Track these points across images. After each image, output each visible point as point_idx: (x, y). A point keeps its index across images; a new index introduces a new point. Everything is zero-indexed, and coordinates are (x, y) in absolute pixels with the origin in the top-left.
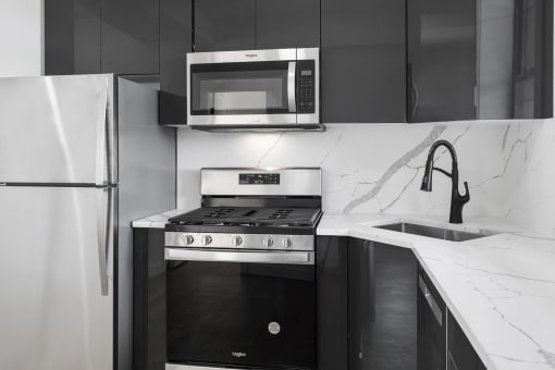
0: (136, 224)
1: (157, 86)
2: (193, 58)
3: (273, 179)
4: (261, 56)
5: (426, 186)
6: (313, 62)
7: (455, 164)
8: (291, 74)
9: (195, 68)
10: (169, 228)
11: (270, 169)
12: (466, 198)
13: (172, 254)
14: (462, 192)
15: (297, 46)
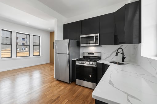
0: (73, 59)
1: (76, 41)
2: (81, 36)
3: (93, 54)
4: (88, 36)
5: (116, 55)
6: (98, 36)
7: (123, 52)
8: (95, 38)
9: (81, 38)
10: (76, 60)
11: (94, 52)
12: (125, 58)
13: (77, 64)
14: (124, 57)
15: (95, 33)
